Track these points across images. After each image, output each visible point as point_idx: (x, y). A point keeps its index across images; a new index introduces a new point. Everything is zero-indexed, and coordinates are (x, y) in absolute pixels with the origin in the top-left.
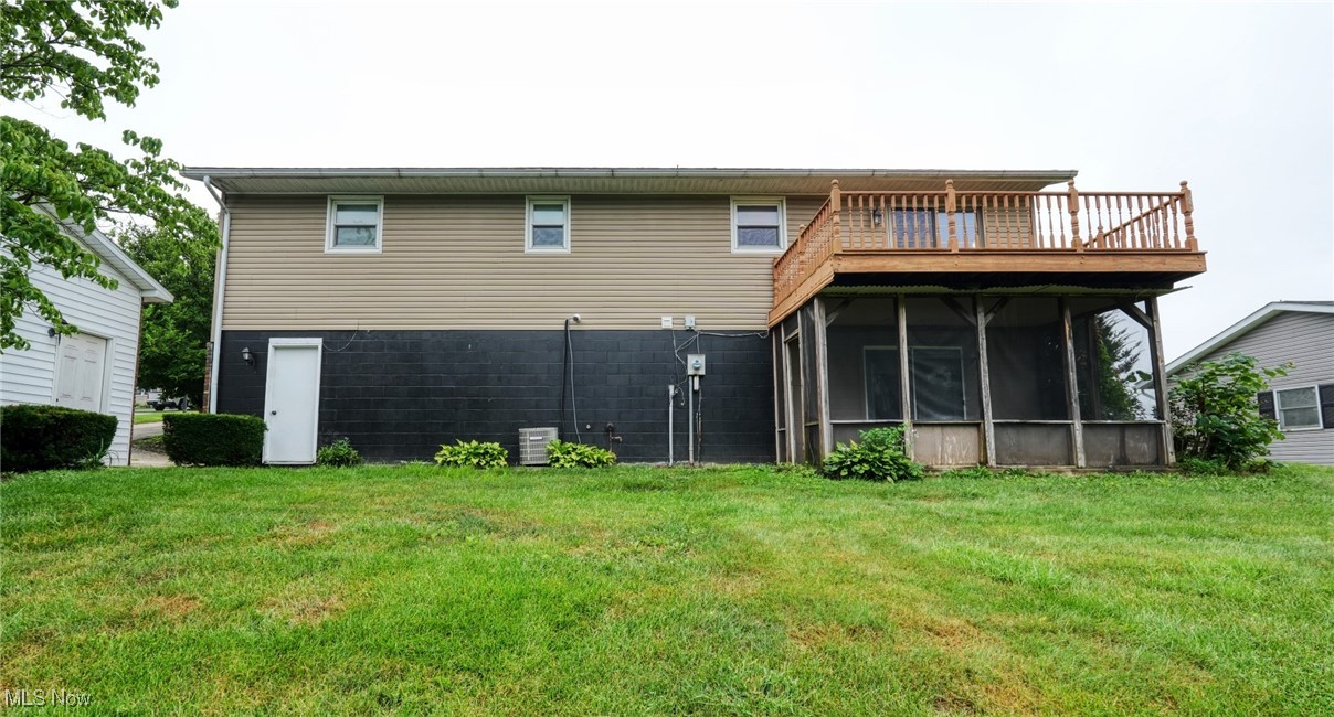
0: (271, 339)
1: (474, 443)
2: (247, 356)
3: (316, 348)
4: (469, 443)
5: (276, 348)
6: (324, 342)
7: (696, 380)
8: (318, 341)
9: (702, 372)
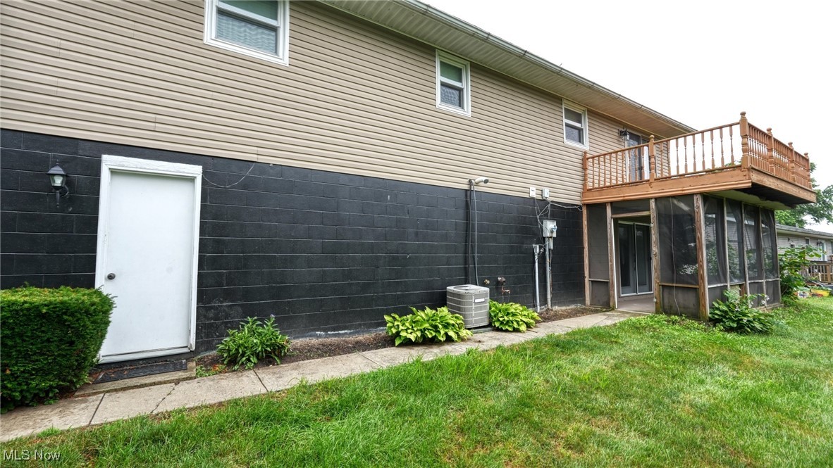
0: (105, 157)
1: (428, 311)
2: (58, 182)
3: (192, 179)
4: (423, 309)
5: (114, 172)
6: (204, 173)
7: (551, 241)
8: (196, 170)
9: (555, 235)
